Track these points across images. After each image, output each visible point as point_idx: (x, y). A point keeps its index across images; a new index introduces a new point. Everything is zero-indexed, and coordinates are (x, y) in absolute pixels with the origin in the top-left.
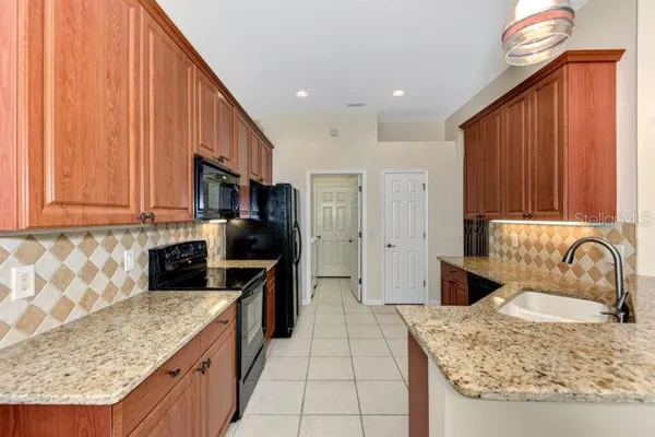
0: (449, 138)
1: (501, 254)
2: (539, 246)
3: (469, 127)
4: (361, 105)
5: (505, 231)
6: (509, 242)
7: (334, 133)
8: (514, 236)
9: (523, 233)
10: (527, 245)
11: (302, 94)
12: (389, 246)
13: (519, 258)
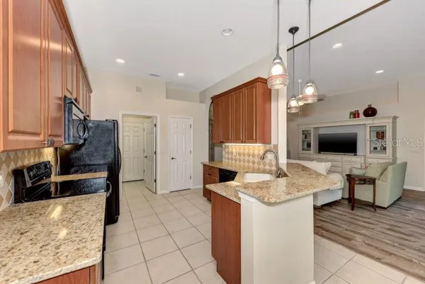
0: (202, 101)
1: (228, 159)
2: (244, 155)
3: (216, 100)
4: (158, 76)
5: (230, 149)
6: (232, 153)
7: (139, 90)
8: (234, 150)
9: (238, 150)
10: (240, 154)
11: (120, 61)
12: (173, 159)
13: (236, 160)
